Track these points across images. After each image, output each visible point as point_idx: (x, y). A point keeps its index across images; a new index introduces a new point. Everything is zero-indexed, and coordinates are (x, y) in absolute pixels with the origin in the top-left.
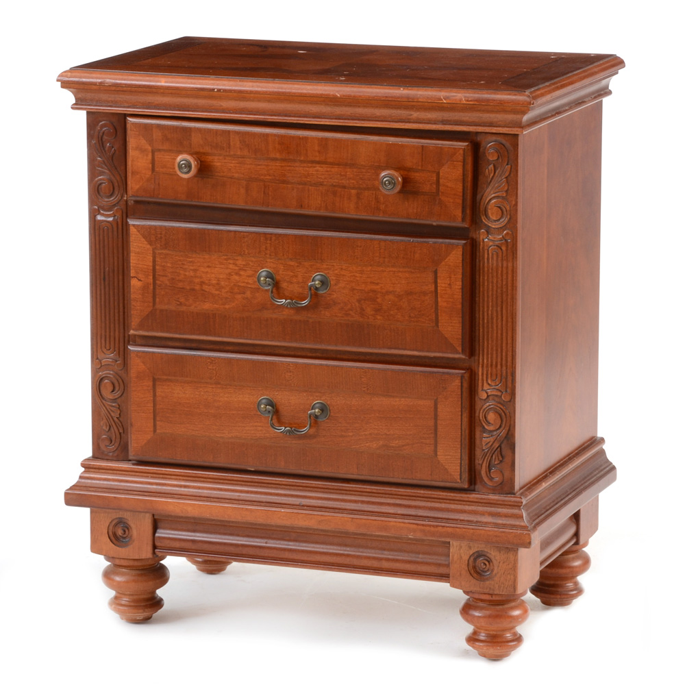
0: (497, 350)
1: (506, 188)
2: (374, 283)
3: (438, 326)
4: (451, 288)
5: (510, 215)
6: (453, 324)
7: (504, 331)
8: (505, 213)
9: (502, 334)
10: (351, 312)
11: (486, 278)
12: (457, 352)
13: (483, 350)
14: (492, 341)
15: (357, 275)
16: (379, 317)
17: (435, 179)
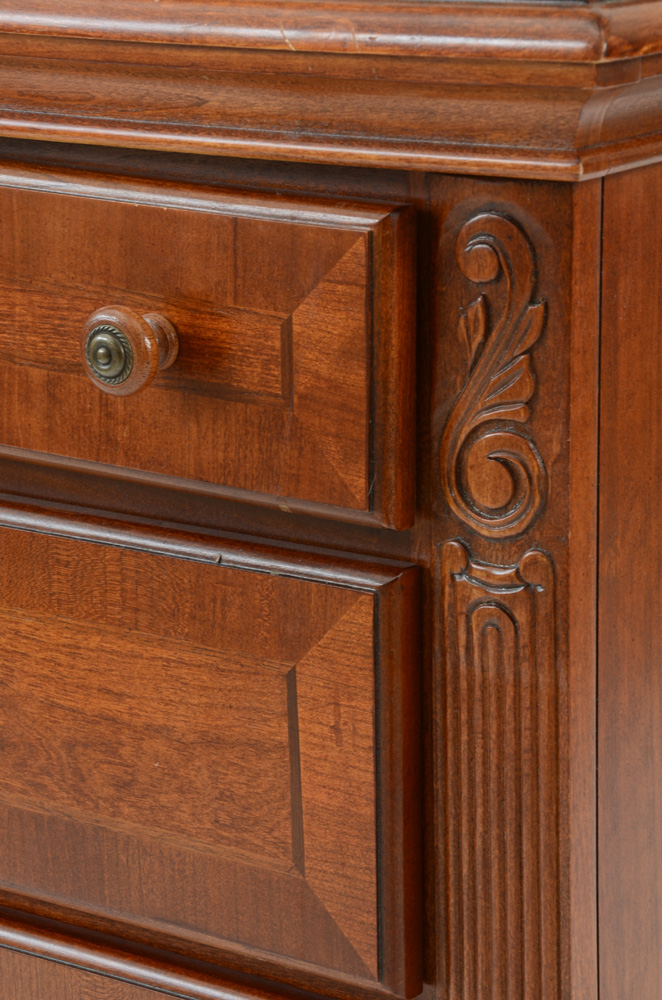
0: (504, 982)
1: (527, 393)
2: (109, 692)
3: (302, 872)
4: (339, 742)
5: (544, 495)
6: (350, 872)
7: (528, 917)
8: (525, 484)
9: (520, 928)
10: (47, 780)
11: (464, 717)
12: (364, 974)
13: (460, 972)
14: (488, 945)
15: (63, 659)
16: (126, 810)
17: (278, 344)
